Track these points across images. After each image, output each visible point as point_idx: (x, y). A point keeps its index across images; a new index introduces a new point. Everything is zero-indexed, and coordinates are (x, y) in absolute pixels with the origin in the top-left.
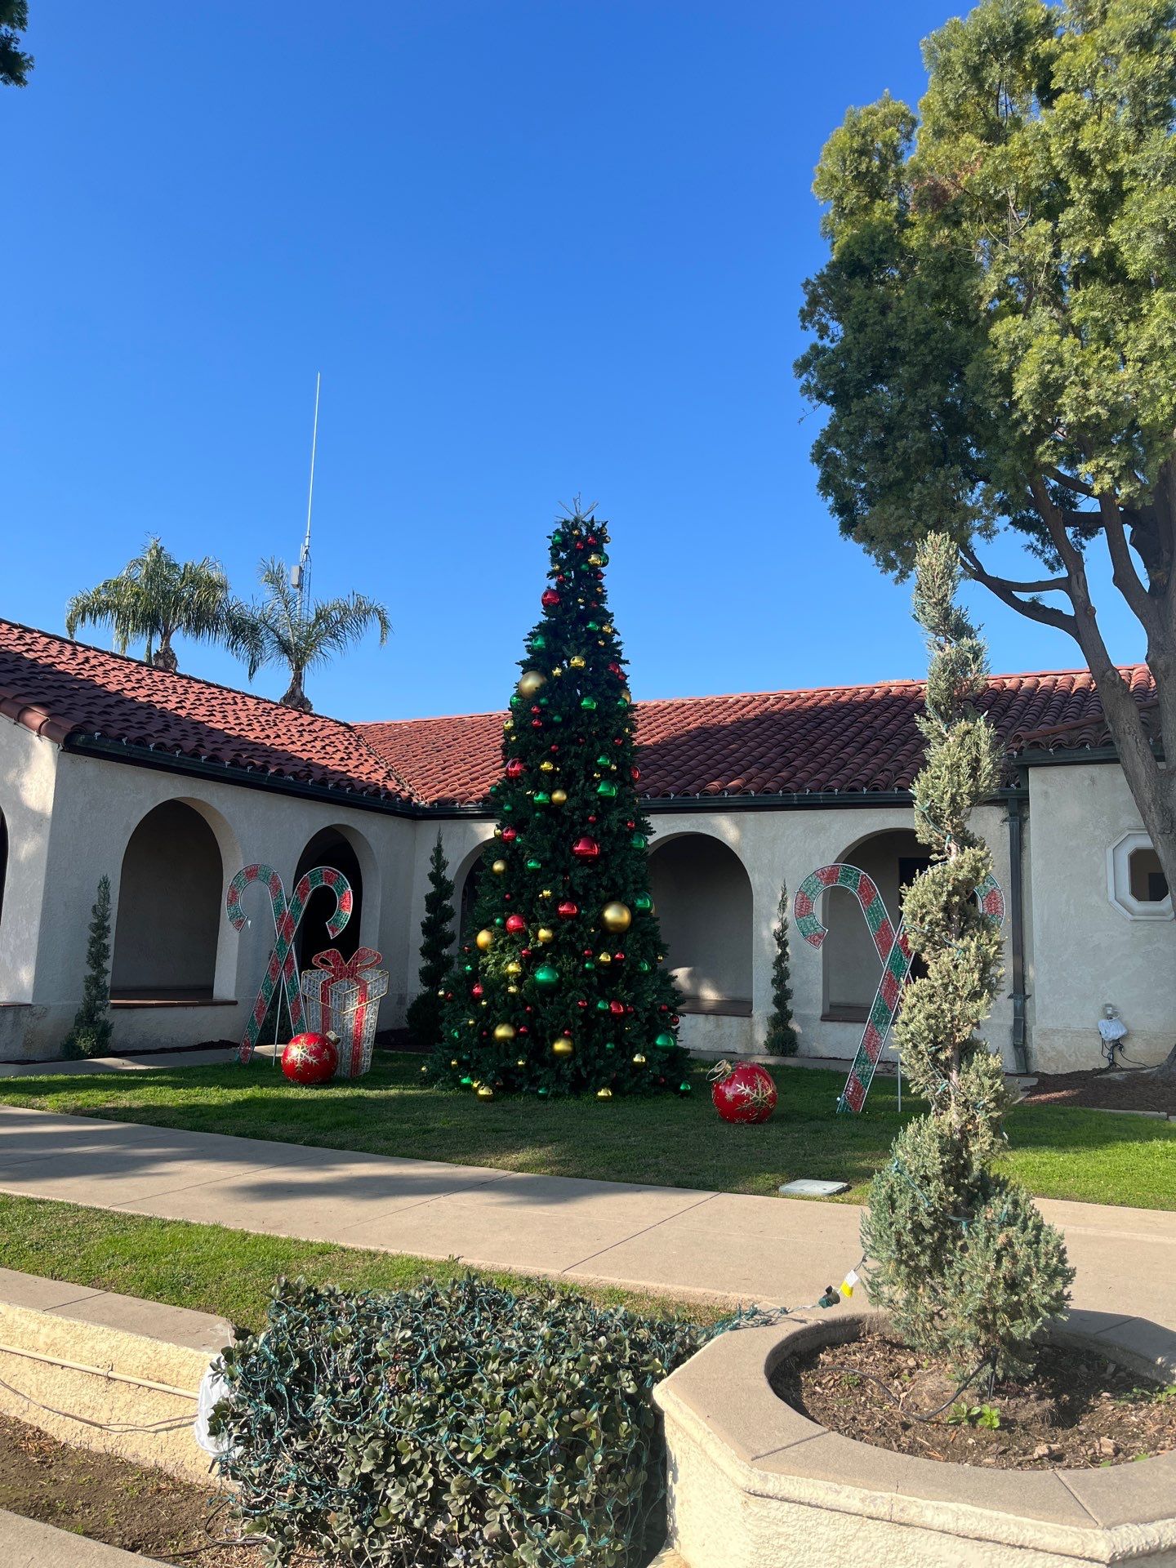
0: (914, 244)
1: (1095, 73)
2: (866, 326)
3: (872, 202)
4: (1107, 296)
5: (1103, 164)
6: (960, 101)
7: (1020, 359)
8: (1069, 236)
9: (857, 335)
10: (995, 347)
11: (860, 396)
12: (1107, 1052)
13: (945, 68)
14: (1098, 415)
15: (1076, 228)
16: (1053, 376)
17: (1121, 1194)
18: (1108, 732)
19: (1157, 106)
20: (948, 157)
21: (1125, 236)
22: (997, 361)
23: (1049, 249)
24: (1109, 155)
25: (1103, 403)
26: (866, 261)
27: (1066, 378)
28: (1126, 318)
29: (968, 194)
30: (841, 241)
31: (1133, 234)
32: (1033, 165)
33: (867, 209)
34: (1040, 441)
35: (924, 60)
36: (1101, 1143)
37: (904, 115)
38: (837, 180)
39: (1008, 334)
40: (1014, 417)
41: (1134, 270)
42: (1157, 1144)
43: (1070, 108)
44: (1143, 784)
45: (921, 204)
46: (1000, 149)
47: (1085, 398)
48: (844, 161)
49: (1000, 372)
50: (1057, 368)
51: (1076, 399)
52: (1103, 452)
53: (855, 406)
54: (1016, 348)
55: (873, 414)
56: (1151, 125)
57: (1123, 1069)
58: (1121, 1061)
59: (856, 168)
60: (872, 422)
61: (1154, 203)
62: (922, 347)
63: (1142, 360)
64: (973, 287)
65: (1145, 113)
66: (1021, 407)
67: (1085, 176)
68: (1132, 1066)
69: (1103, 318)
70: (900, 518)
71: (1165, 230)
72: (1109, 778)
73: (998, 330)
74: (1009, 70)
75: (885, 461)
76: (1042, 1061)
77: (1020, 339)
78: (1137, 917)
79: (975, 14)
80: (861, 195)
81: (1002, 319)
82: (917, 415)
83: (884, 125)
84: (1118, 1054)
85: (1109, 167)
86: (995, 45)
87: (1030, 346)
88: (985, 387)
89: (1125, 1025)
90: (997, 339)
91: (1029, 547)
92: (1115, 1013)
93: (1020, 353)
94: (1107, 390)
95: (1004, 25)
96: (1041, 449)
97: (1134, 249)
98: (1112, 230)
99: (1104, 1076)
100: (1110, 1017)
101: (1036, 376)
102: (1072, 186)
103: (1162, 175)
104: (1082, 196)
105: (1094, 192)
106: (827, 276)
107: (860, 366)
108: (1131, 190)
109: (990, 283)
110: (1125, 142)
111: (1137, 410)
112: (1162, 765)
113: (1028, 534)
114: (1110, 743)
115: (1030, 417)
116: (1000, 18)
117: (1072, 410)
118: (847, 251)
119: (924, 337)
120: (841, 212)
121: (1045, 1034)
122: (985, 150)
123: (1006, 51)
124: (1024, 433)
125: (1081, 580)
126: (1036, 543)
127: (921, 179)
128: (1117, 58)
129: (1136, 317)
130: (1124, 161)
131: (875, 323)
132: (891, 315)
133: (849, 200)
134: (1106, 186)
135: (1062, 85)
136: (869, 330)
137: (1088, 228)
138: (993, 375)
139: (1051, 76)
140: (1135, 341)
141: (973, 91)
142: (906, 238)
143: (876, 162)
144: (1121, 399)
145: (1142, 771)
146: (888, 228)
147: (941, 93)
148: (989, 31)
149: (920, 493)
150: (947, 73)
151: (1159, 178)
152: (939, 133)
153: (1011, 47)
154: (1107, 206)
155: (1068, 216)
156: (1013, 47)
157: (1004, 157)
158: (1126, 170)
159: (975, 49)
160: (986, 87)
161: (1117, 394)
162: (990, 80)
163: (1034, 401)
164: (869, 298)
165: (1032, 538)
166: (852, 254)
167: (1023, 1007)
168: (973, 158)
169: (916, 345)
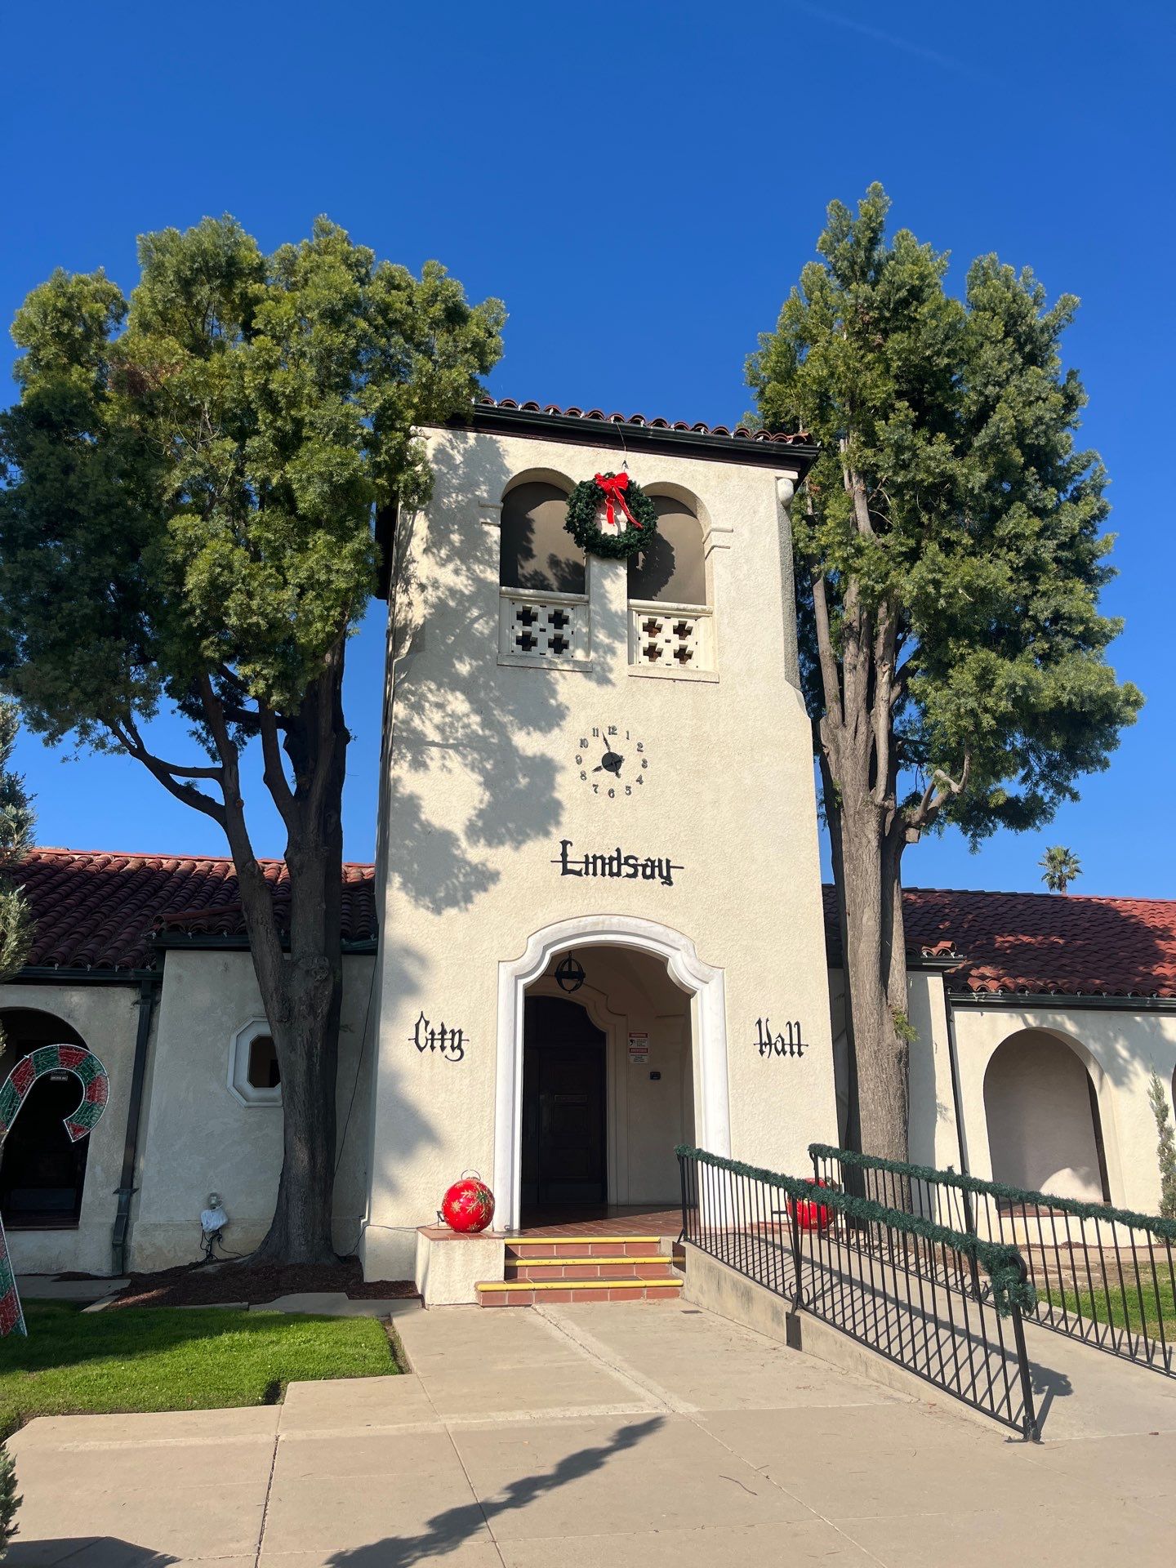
0: (107, 418)
1: (290, 327)
2: (46, 479)
3: (71, 364)
4: (280, 523)
5: (288, 409)
6: (168, 305)
7: (195, 555)
8: (254, 461)
9: (35, 486)
10: (173, 538)
11: (29, 546)
12: (205, 1244)
13: (158, 270)
14: (257, 624)
15: (260, 457)
16: (222, 579)
17: (171, 1398)
18: (244, 922)
19: (338, 375)
20: (149, 351)
21: (297, 476)
22: (173, 552)
23: (232, 466)
24: (293, 402)
25: (264, 615)
26: (55, 417)
27: (233, 584)
28: (295, 547)
29: (165, 391)
30: (32, 390)
31: (304, 476)
32: (228, 387)
33: (65, 369)
34: (206, 635)
35: (139, 254)
36: (171, 1344)
37: (115, 297)
38: (36, 331)
39: (185, 529)
40: (184, 607)
41: (303, 506)
42: (225, 1338)
43: (266, 349)
44: (268, 973)
45: (118, 385)
46: (199, 362)
47: (248, 606)
48: (46, 316)
49: (174, 562)
50: (226, 573)
51: (241, 605)
52: (260, 659)
53: (21, 555)
54: (192, 544)
55: (41, 568)
56: (332, 389)
57: (218, 1261)
58: (218, 1253)
59: (58, 327)
60: (37, 576)
61: (323, 456)
62: (102, 517)
63: (300, 586)
64: (159, 477)
65: (328, 378)
66: (190, 599)
67: (273, 414)
68: (227, 1256)
69: (275, 541)
70: (57, 679)
71: (330, 482)
72: (239, 965)
73: (177, 523)
74: (217, 295)
75: (48, 618)
76: (139, 1260)
77: (196, 538)
78: (251, 1104)
79: (192, 232)
80: (61, 353)
81: (182, 514)
82: (88, 581)
83: (94, 298)
84: (216, 1245)
85: (292, 413)
86: (208, 269)
87: (204, 546)
88: (158, 572)
89: (227, 1214)
90: (175, 531)
91: (194, 733)
92: (219, 1203)
93: (195, 550)
94: (269, 604)
95: (218, 254)
96: (205, 643)
97: (304, 488)
98: (287, 467)
99: (200, 1270)
100: (213, 1207)
101: (207, 575)
102: (260, 418)
103: (334, 434)
104: (267, 429)
105: (278, 429)
106: (10, 418)
107: (33, 516)
108: (309, 439)
109: (175, 480)
110: (309, 395)
111: (293, 628)
112: (287, 956)
113: (195, 720)
114: (243, 932)
115: (198, 611)
116: (216, 247)
117: (236, 614)
118: (35, 403)
119: (104, 509)
120: (36, 362)
121: (146, 1230)
122: (186, 358)
123: (217, 277)
124: (191, 624)
125: (233, 773)
126: (201, 731)
127: (121, 362)
128: (312, 323)
129: (302, 548)
130: (305, 412)
131: (55, 480)
132: (72, 477)
133: (47, 353)
134: (289, 427)
135: (262, 327)
136: (48, 484)
137: (270, 459)
138: (167, 563)
139: (253, 316)
140: (296, 569)
141: (181, 301)
142: (101, 411)
143: (79, 330)
144: (280, 615)
145: (269, 962)
146: (81, 394)
147: (150, 291)
148: (204, 253)
149: (81, 658)
150: (160, 274)
151: (331, 436)
152: (145, 326)
153: (222, 276)
154: (288, 445)
155: (253, 443)
156: (224, 277)
157: (203, 370)
158: (307, 420)
159: (188, 264)
160: (195, 303)
161: (277, 610)
162: (199, 298)
163: (202, 597)
164: (52, 454)
165: (198, 725)
166: (41, 406)
167: (129, 1202)
168: (174, 361)
169: (97, 513)
